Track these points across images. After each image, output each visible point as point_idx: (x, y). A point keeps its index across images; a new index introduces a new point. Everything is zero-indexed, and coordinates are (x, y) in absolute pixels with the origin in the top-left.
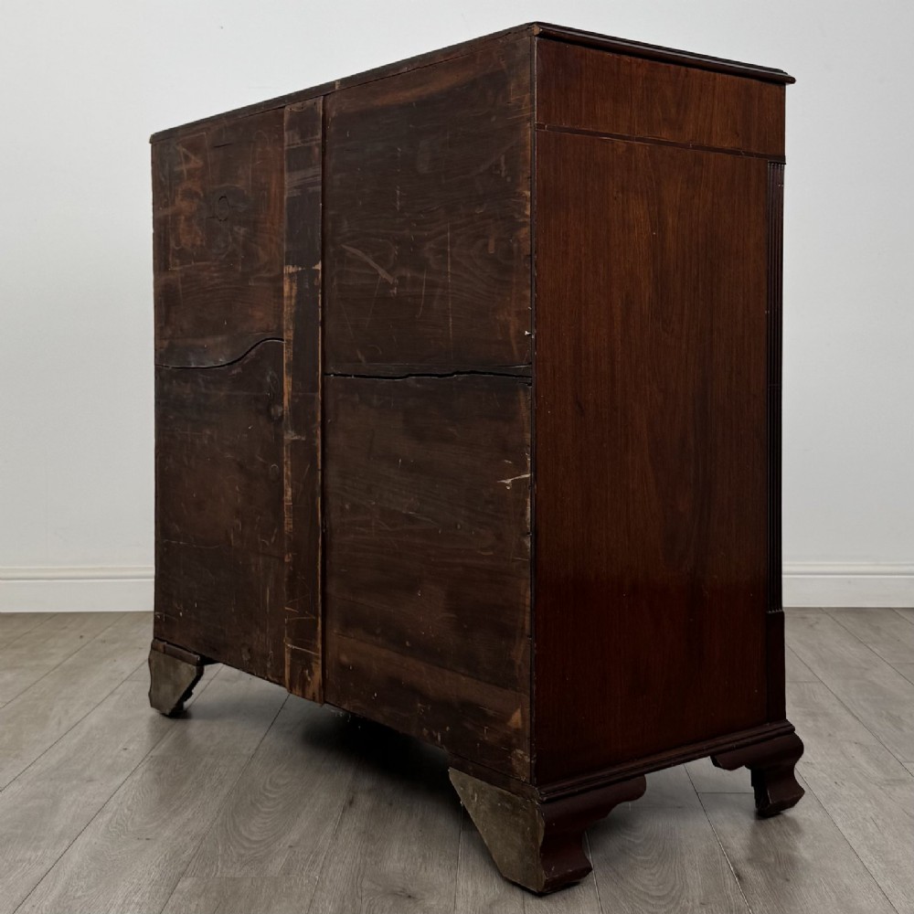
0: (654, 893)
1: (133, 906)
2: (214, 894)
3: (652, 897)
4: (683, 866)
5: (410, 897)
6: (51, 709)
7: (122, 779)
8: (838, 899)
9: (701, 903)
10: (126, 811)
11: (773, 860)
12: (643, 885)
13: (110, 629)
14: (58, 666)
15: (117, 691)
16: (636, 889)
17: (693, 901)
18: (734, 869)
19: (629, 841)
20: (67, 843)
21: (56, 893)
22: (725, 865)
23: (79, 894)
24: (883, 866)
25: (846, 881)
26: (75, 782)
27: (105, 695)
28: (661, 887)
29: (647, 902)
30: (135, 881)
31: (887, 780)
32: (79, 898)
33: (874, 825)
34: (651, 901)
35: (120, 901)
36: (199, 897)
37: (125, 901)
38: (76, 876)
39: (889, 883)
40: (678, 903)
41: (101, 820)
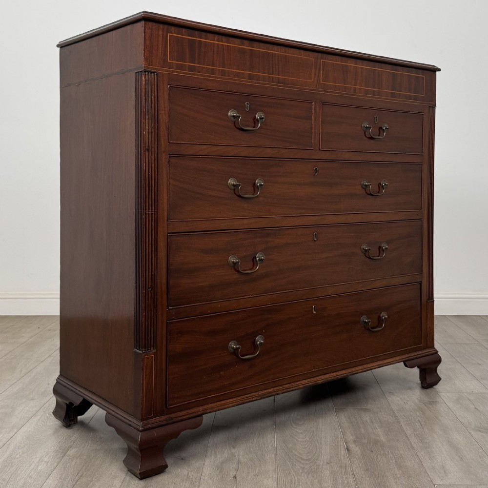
0: (304, 457)
1: (44, 462)
2: (85, 457)
3: (303, 459)
4: (321, 444)
5: (182, 459)
6: (18, 364)
7: (48, 399)
8: (396, 461)
9: (327, 463)
10: (47, 415)
11: (366, 441)
12: (300, 454)
13: (54, 324)
14: (25, 342)
15: (53, 355)
16: (296, 455)
17: (323, 461)
18: (347, 446)
19: (296, 431)
20: (15, 431)
21: (6, 456)
22: (342, 444)
23: (18, 456)
24: (421, 444)
25: (402, 452)
26: (24, 400)
27: (46, 357)
28: (308, 454)
29: (300, 462)
30: (47, 450)
31: (429, 402)
32: (17, 458)
33: (420, 424)
34: (302, 462)
35: (37, 460)
36: (77, 458)
37: (40, 459)
38: (17, 447)
39: (422, 453)
40: (315, 462)
41: (34, 419)
